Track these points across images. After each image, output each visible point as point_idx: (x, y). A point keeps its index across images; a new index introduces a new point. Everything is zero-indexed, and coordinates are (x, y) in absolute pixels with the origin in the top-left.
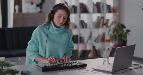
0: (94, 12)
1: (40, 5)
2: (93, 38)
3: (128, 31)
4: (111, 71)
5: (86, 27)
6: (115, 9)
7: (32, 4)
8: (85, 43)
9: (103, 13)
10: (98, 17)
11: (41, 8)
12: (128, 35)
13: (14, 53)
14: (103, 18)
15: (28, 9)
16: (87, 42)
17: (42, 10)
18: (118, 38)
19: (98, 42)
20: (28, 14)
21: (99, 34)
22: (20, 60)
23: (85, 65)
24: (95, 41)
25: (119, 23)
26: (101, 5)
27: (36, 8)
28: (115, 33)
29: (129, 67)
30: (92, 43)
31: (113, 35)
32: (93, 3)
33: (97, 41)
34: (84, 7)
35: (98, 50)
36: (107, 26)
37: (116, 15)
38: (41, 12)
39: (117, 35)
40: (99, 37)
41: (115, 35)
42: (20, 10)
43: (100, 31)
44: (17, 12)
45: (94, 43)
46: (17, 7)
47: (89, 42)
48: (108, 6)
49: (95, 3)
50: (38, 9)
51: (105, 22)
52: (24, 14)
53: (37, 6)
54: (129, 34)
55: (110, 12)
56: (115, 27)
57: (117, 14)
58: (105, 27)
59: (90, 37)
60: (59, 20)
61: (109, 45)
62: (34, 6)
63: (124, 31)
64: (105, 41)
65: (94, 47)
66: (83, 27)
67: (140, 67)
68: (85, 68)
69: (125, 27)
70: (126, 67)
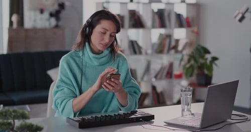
0: (153, 27)
1: (56, 15)
2: (153, 73)
3: (215, 59)
4: (199, 127)
5: (140, 53)
6: (190, 20)
7: (42, 11)
8: (139, 79)
9: (170, 27)
10: (161, 35)
11: (58, 19)
12: (214, 66)
13: (15, 97)
14: (169, 36)
15: (35, 21)
16: (142, 79)
17: (60, 23)
18: (196, 72)
19: (161, 79)
20: (35, 30)
21: (162, 64)
22: (29, 110)
23: (152, 117)
24: (156, 77)
25: (199, 45)
26: (166, 14)
27: (48, 20)
28: (192, 62)
29: (228, 120)
30: (150, 81)
31: (188, 66)
32: (153, 10)
33: (159, 77)
34: (136, 17)
35: (162, 93)
36: (177, 52)
37: (193, 32)
38: (57, 26)
39: (196, 65)
40: (162, 69)
41: (192, 66)
42: (21, 22)
43: (164, 60)
44: (15, 26)
45: (154, 80)
46: (15, 18)
47: (146, 78)
48: (179, 16)
49: (156, 10)
50: (53, 21)
51: (173, 44)
52: (27, 30)
53: (51, 15)
54: (216, 65)
55: (181, 25)
56: (193, 53)
57: (195, 29)
58: (173, 52)
59: (148, 69)
60: (103, 39)
61: (179, 84)
62: (46, 15)
63: (206, 59)
64: (173, 76)
65: (154, 88)
66: (135, 53)
67: (247, 120)
68: (153, 122)
69: (208, 52)
70: (223, 120)
